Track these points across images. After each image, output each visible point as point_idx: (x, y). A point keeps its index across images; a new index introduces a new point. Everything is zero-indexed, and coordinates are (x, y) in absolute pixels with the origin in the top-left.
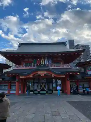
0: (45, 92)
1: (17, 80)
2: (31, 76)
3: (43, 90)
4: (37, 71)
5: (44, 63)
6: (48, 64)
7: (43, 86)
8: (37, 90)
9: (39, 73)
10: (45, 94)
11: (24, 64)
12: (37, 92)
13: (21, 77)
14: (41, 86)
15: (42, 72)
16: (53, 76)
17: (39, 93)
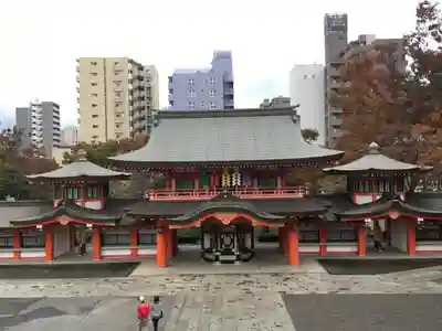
0: (234, 258)
1: (159, 229)
2: (198, 225)
3: (228, 252)
4: (213, 212)
5: (231, 183)
6: (241, 188)
7: (227, 240)
8: (210, 252)
9: (219, 215)
10: (232, 262)
11: (174, 182)
12: (211, 257)
13: (171, 227)
14: (222, 241)
16: (255, 224)
17: (217, 259)
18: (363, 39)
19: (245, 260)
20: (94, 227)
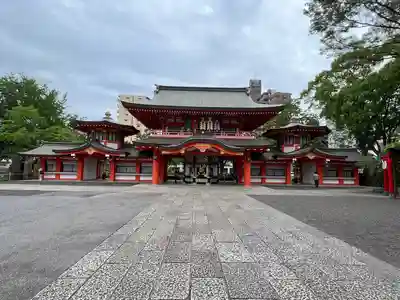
0: (206, 181)
1: (155, 157)
2: (183, 152)
3: (202, 177)
4: (195, 143)
5: (206, 128)
6: (213, 131)
7: (201, 169)
8: (189, 177)
9: (198, 146)
10: (205, 183)
11: (167, 128)
12: (190, 180)
13: (163, 152)
14: (198, 169)
15: (202, 145)
16: (222, 153)
17: (194, 181)
18: (270, 91)
19: (213, 183)
20: (111, 157)
